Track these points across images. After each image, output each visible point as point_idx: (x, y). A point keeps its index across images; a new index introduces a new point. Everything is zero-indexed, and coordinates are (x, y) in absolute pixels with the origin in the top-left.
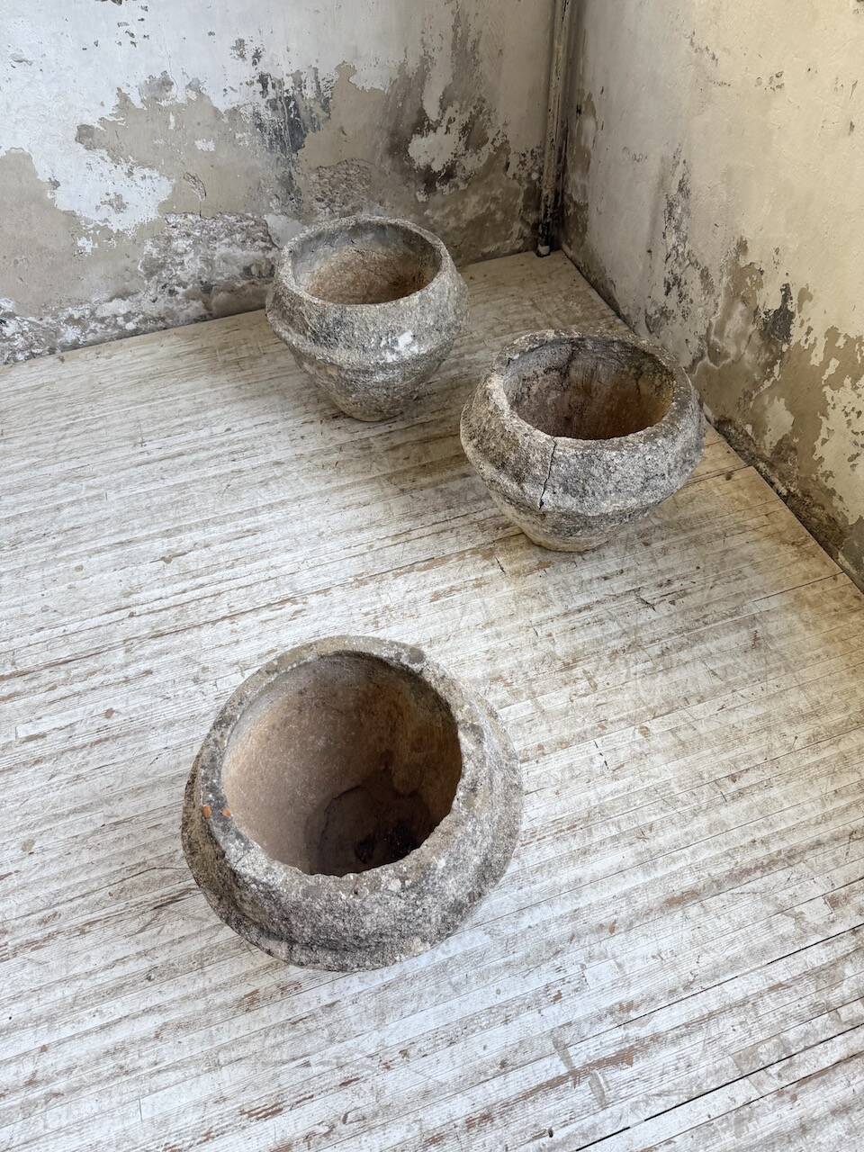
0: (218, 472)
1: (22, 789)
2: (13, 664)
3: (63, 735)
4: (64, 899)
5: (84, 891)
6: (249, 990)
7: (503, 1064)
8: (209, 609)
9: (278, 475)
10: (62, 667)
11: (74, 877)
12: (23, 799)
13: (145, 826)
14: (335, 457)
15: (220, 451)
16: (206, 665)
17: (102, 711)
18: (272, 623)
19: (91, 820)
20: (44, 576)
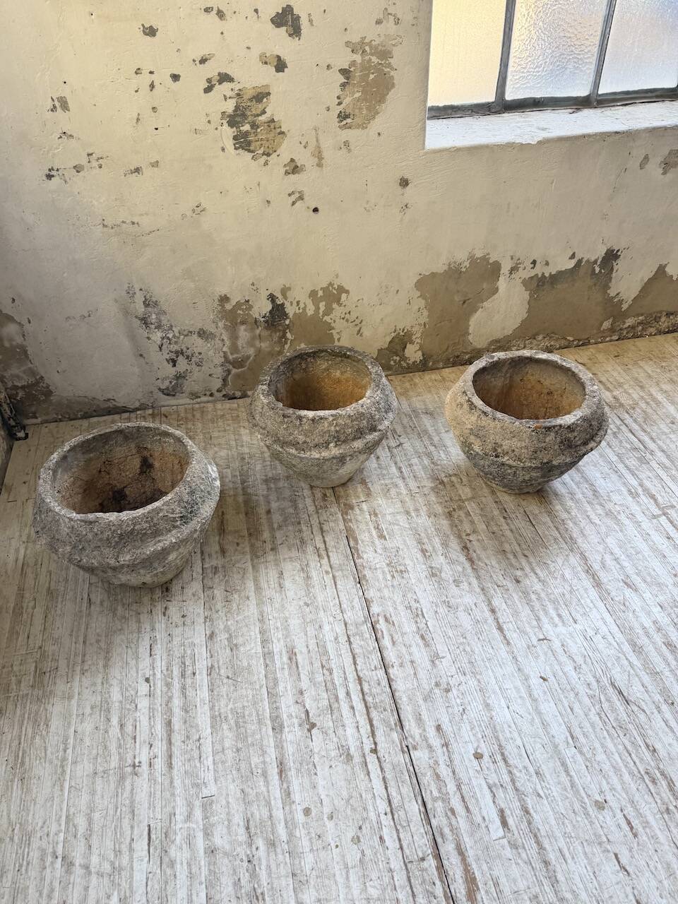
0: (205, 689)
1: (553, 822)
2: (423, 859)
3: (500, 794)
4: (634, 768)
5: (627, 755)
6: (664, 647)
7: (668, 538)
8: (376, 685)
9: (227, 636)
10: (429, 806)
11: (617, 764)
12: (561, 818)
13: (571, 717)
14: (219, 593)
15: (176, 685)
16: (433, 684)
17: (475, 762)
18: (396, 637)
19: (573, 758)
20: (311, 850)
